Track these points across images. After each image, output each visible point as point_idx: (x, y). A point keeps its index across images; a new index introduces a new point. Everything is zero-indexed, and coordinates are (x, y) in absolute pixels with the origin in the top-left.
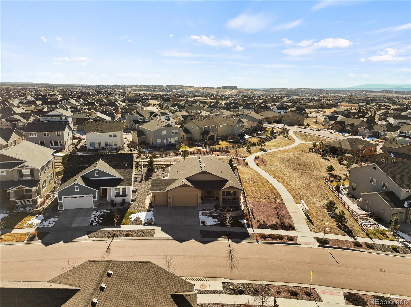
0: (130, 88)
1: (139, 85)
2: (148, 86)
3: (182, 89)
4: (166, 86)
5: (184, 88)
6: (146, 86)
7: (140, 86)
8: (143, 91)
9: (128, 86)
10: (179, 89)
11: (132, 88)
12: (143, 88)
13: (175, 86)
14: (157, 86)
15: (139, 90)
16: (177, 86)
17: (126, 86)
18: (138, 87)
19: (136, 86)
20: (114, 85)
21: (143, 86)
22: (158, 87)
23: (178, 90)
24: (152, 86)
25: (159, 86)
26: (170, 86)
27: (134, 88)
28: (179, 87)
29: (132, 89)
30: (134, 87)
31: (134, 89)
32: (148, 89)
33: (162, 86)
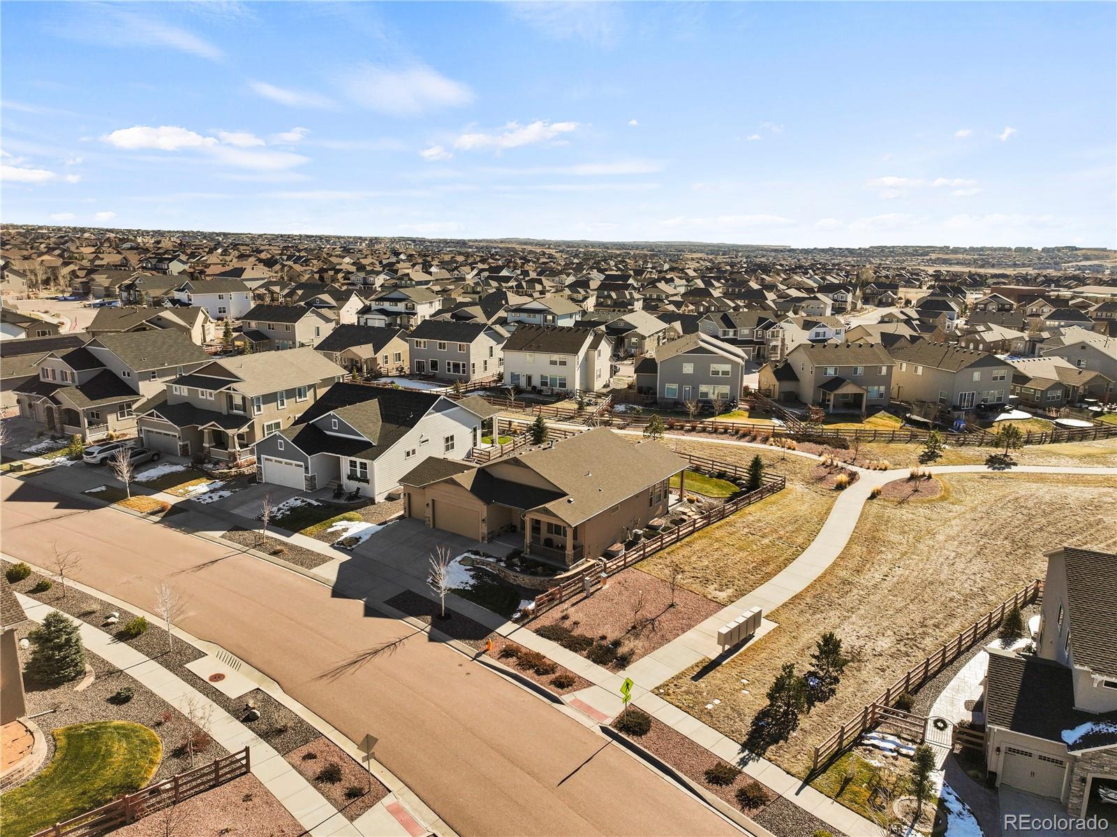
0: (921, 255)
1: (951, 248)
2: (982, 249)
3: (1097, 258)
4: (1044, 250)
5: (1107, 257)
6: (972, 249)
7: (956, 251)
8: (957, 264)
9: (917, 251)
10: (1087, 258)
11: (928, 255)
12: (961, 256)
13: (1076, 249)
14: (1010, 249)
15: (945, 262)
16: (1084, 249)
17: (910, 250)
18: (947, 253)
19: (945, 250)
20: (878, 248)
21: (965, 251)
22: (1014, 253)
23: (1080, 264)
24: (995, 250)
25: (1018, 250)
26: (1059, 249)
27: (933, 256)
28: (1089, 253)
29: (926, 258)
30: (934, 252)
31: (931, 259)
32: (975, 260)
33: (1029, 249)
